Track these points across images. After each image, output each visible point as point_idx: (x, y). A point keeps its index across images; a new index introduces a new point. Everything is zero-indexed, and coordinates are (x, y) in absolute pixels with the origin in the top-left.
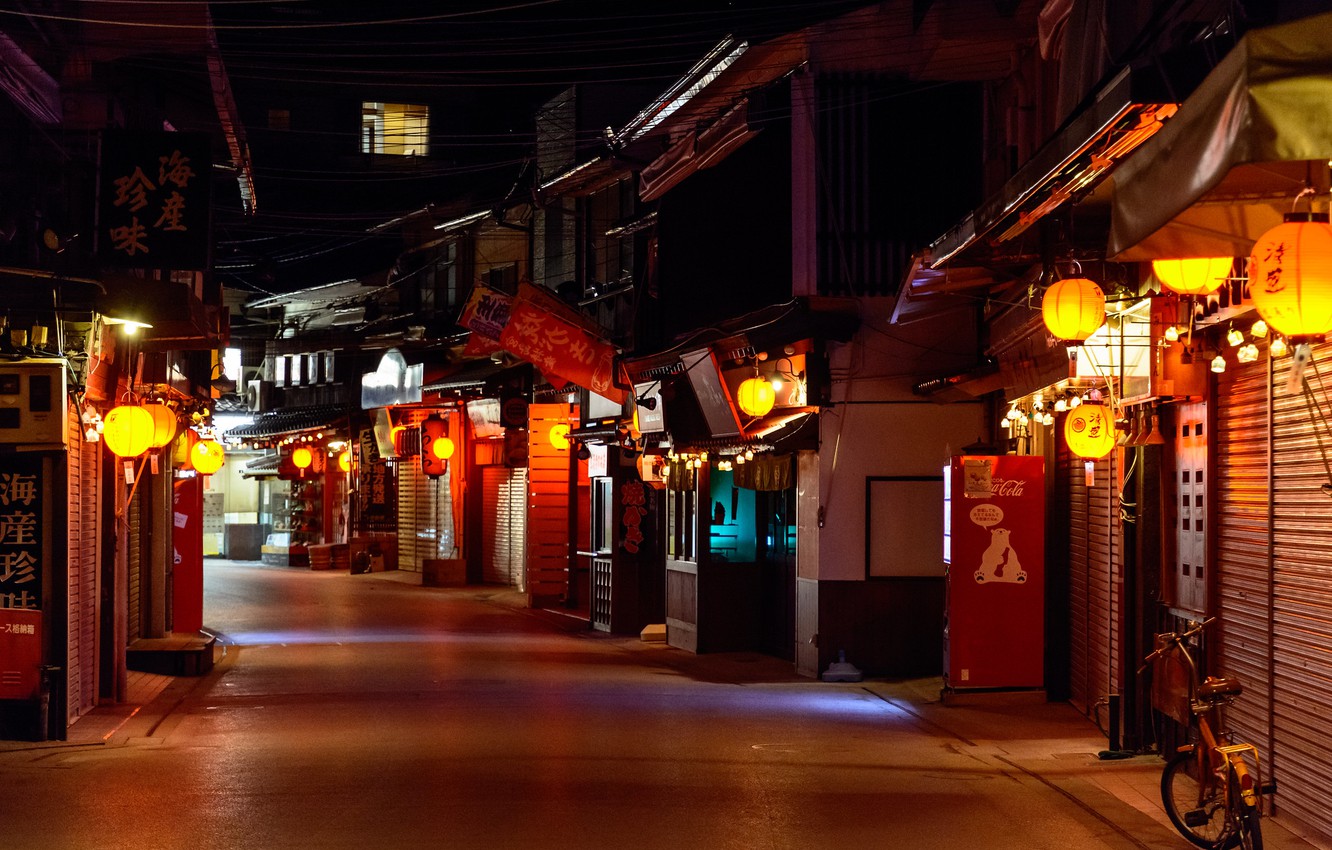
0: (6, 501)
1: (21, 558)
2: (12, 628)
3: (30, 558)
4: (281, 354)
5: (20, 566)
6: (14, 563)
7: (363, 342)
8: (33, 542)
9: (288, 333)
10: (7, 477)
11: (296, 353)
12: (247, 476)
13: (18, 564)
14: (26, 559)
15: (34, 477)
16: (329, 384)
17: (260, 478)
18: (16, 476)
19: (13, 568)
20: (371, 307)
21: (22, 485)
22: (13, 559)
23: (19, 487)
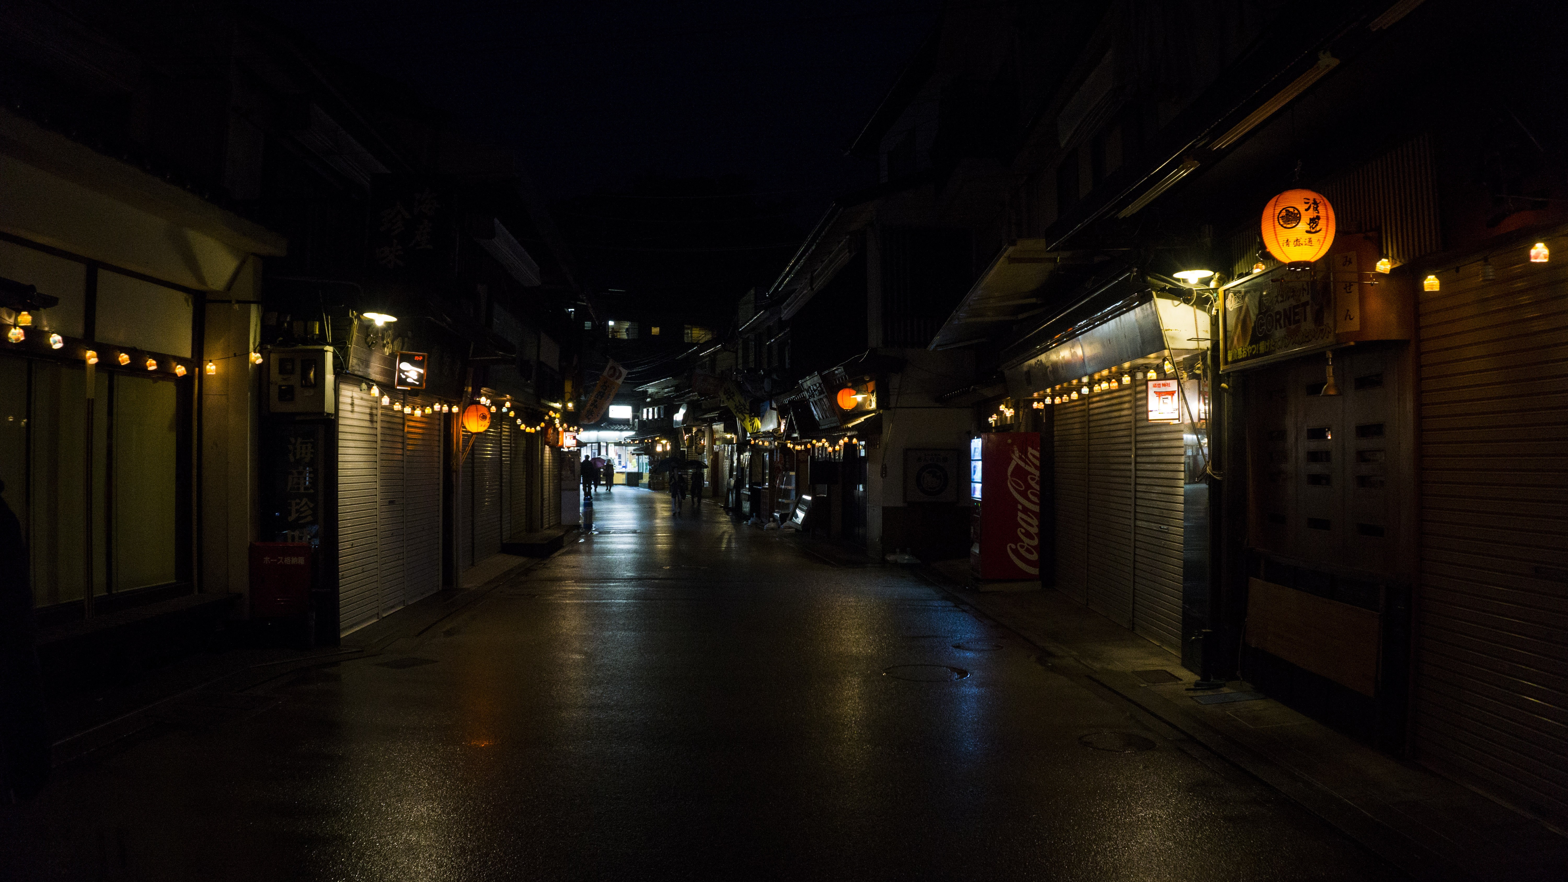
0: (292, 459)
1: (303, 503)
2: (283, 560)
3: (309, 503)
4: (645, 408)
5: (302, 510)
6: (298, 507)
7: (674, 401)
8: (312, 491)
9: (648, 400)
10: (293, 440)
11: (650, 407)
12: (633, 454)
13: (301, 508)
14: (306, 504)
15: (312, 440)
16: (662, 418)
17: (638, 455)
18: (299, 440)
19: (297, 511)
20: (677, 388)
21: (304, 446)
22: (297, 504)
23: (301, 447)
